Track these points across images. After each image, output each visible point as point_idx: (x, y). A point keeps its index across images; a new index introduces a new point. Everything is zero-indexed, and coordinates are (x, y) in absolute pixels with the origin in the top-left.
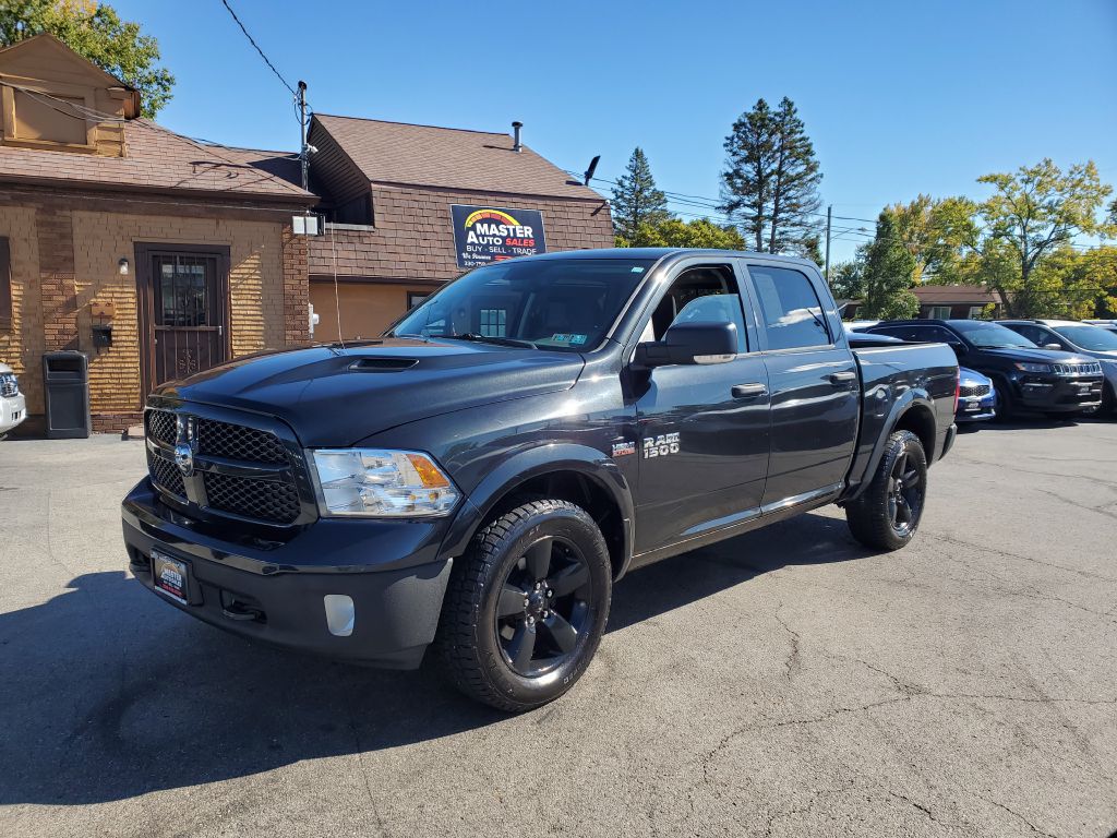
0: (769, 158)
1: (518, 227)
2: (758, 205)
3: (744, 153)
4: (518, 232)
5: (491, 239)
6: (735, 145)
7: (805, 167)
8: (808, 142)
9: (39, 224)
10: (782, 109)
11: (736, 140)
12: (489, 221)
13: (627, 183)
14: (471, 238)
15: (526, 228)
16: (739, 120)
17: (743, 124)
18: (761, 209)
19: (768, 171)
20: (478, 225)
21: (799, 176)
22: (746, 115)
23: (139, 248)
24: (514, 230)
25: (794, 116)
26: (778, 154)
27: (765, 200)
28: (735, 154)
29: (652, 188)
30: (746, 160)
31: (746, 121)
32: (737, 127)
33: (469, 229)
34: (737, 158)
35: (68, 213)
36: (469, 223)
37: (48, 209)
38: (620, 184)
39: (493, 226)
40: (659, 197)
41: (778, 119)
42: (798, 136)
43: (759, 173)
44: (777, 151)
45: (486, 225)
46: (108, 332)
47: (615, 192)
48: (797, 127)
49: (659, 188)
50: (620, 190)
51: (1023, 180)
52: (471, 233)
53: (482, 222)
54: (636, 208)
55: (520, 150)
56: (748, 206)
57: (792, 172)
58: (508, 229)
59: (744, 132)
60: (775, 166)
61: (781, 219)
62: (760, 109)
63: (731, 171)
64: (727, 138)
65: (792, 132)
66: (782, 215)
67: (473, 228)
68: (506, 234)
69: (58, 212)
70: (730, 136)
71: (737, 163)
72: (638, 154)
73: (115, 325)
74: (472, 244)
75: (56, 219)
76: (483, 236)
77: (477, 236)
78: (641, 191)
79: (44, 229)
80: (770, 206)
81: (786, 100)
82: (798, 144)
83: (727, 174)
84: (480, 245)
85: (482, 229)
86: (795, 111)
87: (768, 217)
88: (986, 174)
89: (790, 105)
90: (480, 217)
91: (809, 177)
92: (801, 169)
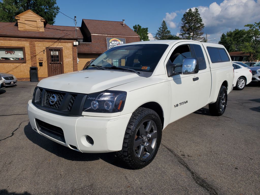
0: (192, 23)
1: (120, 42)
2: (189, 34)
3: (186, 22)
4: (120, 43)
5: (115, 44)
6: (184, 20)
7: (200, 24)
8: (201, 19)
9: (30, 44)
10: (195, 11)
11: (184, 18)
12: (114, 41)
13: (161, 29)
14: (111, 44)
15: (122, 42)
16: (185, 14)
17: (186, 15)
18: (190, 34)
19: (191, 26)
20: (112, 42)
21: (199, 27)
22: (186, 13)
23: (47, 48)
24: (119, 42)
25: (198, 12)
26: (194, 22)
27: (191, 32)
28: (184, 22)
29: (167, 30)
30: (186, 23)
31: (186, 14)
32: (184, 15)
33: (110, 43)
34: (185, 23)
35: (34, 42)
36: (110, 41)
37: (31, 42)
38: (160, 29)
39: (115, 42)
40: (169, 32)
41: (194, 13)
42: (198, 17)
43: (189, 26)
44: (194, 21)
45: (114, 42)
46: (42, 63)
47: (158, 31)
48: (198, 15)
49: (168, 30)
50: (159, 30)
51: (255, 26)
52: (111, 43)
53: (113, 41)
54: (163, 34)
55: (124, 25)
56: (187, 34)
57: (197, 26)
58: (118, 42)
59: (186, 17)
60: (193, 25)
61: (194, 37)
62: (190, 11)
63: (183, 26)
64: (182, 18)
65: (197, 16)
66: (194, 36)
67: (111, 42)
68: (118, 43)
69: (33, 42)
70: (183, 17)
71: (184, 24)
72: (164, 22)
73: (43, 62)
74: (111, 45)
75: (32, 43)
76: (113, 44)
77: (112, 44)
78: (165, 31)
79: (31, 45)
80: (192, 34)
81: (196, 8)
82: (199, 19)
83: (182, 27)
84: (112, 45)
85: (113, 42)
86: (198, 11)
87: (191, 36)
88: (247, 24)
89: (197, 10)
90: (112, 40)
91: (201, 27)
92: (199, 25)
